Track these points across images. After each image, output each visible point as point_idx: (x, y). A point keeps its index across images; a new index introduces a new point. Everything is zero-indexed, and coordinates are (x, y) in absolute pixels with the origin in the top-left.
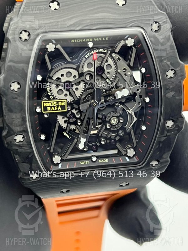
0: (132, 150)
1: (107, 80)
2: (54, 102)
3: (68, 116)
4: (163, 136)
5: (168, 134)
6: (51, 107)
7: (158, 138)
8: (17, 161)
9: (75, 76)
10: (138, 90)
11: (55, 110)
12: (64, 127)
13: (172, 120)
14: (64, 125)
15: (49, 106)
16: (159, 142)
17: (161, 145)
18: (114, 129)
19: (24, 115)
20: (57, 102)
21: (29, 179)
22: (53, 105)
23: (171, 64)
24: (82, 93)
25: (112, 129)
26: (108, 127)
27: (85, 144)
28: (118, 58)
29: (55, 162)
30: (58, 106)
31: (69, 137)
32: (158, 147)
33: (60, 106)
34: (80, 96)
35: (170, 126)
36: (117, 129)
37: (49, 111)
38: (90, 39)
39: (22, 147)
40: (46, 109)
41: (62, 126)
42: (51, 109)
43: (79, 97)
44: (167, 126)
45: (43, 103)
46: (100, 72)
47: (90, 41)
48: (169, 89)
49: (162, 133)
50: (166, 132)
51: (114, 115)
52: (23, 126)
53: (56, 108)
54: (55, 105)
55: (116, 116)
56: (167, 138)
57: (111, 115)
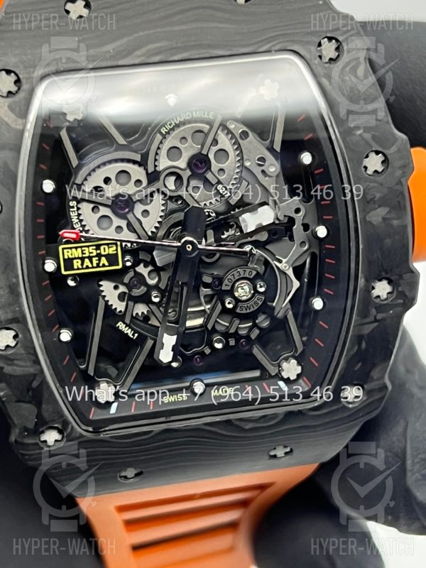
0: (294, 362)
2: (88, 246)
3: (126, 280)
4: (368, 320)
5: (379, 316)
6: (82, 259)
7: (354, 326)
8: (4, 399)
9: (138, 182)
10: (297, 211)
11: (93, 267)
12: (118, 310)
13: (386, 279)
14: (120, 306)
15: (78, 258)
16: (359, 338)
17: (364, 345)
18: (244, 312)
19: (14, 280)
20: (98, 247)
21: (37, 444)
22: (87, 255)
23: (374, 137)
24: (159, 222)
25: (238, 311)
26: (230, 306)
27: (174, 349)
28: (243, 132)
30: (99, 256)
31: (133, 335)
32: (357, 350)
33: (104, 256)
34: (154, 230)
35: (384, 295)
36: (252, 310)
37: (78, 269)
39: (13, 360)
40: (69, 263)
41: (113, 307)
42: (82, 264)
43: (152, 232)
44: (375, 295)
45: (63, 249)
46: (199, 168)
48: (375, 202)
49: (364, 314)
50: (374, 311)
51: (242, 276)
52: (12, 308)
53: (95, 261)
54: (91, 255)
55: (248, 276)
56: (377, 326)
57: (233, 275)
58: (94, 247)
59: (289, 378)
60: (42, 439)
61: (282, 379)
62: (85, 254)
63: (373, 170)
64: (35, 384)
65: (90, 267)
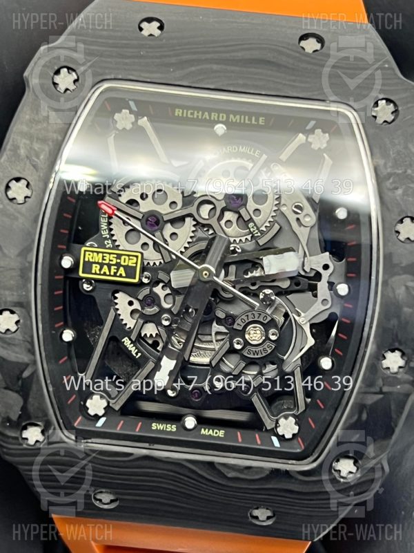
1: (251, 225)
2: (110, 254)
3: (141, 296)
4: (373, 390)
5: (385, 389)
6: (102, 265)
7: (357, 394)
9: (174, 204)
10: (326, 267)
11: (110, 275)
12: (128, 327)
14: (130, 322)
15: (98, 263)
17: (364, 416)
18: (251, 356)
20: (119, 256)
22: (107, 262)
24: (185, 248)
25: (246, 353)
26: (238, 347)
27: (171, 373)
29: (91, 412)
31: (137, 354)
32: (357, 420)
33: (123, 266)
35: (394, 368)
36: (260, 356)
37: (96, 274)
38: (221, 115)
40: (88, 266)
41: (121, 318)
42: (100, 270)
44: (385, 366)
45: (85, 251)
47: (221, 119)
49: (370, 382)
51: (256, 319)
52: (19, 291)
53: (113, 269)
54: (111, 262)
55: (262, 320)
56: (381, 399)
57: (248, 316)
58: (115, 256)
59: (283, 436)
60: (24, 436)
61: (277, 435)
62: (105, 260)
63: (406, 237)
64: (26, 374)
65: (107, 274)
